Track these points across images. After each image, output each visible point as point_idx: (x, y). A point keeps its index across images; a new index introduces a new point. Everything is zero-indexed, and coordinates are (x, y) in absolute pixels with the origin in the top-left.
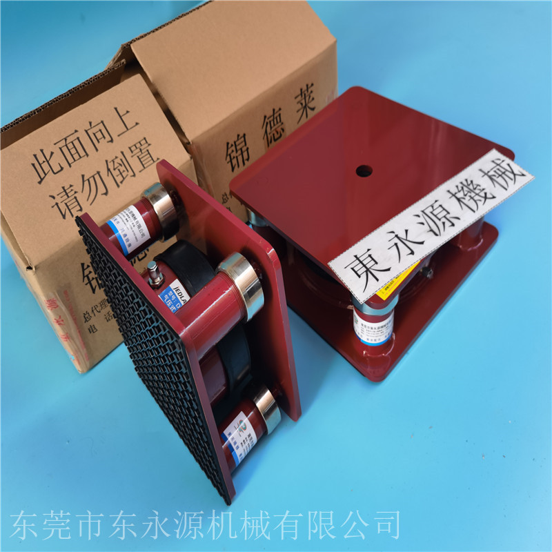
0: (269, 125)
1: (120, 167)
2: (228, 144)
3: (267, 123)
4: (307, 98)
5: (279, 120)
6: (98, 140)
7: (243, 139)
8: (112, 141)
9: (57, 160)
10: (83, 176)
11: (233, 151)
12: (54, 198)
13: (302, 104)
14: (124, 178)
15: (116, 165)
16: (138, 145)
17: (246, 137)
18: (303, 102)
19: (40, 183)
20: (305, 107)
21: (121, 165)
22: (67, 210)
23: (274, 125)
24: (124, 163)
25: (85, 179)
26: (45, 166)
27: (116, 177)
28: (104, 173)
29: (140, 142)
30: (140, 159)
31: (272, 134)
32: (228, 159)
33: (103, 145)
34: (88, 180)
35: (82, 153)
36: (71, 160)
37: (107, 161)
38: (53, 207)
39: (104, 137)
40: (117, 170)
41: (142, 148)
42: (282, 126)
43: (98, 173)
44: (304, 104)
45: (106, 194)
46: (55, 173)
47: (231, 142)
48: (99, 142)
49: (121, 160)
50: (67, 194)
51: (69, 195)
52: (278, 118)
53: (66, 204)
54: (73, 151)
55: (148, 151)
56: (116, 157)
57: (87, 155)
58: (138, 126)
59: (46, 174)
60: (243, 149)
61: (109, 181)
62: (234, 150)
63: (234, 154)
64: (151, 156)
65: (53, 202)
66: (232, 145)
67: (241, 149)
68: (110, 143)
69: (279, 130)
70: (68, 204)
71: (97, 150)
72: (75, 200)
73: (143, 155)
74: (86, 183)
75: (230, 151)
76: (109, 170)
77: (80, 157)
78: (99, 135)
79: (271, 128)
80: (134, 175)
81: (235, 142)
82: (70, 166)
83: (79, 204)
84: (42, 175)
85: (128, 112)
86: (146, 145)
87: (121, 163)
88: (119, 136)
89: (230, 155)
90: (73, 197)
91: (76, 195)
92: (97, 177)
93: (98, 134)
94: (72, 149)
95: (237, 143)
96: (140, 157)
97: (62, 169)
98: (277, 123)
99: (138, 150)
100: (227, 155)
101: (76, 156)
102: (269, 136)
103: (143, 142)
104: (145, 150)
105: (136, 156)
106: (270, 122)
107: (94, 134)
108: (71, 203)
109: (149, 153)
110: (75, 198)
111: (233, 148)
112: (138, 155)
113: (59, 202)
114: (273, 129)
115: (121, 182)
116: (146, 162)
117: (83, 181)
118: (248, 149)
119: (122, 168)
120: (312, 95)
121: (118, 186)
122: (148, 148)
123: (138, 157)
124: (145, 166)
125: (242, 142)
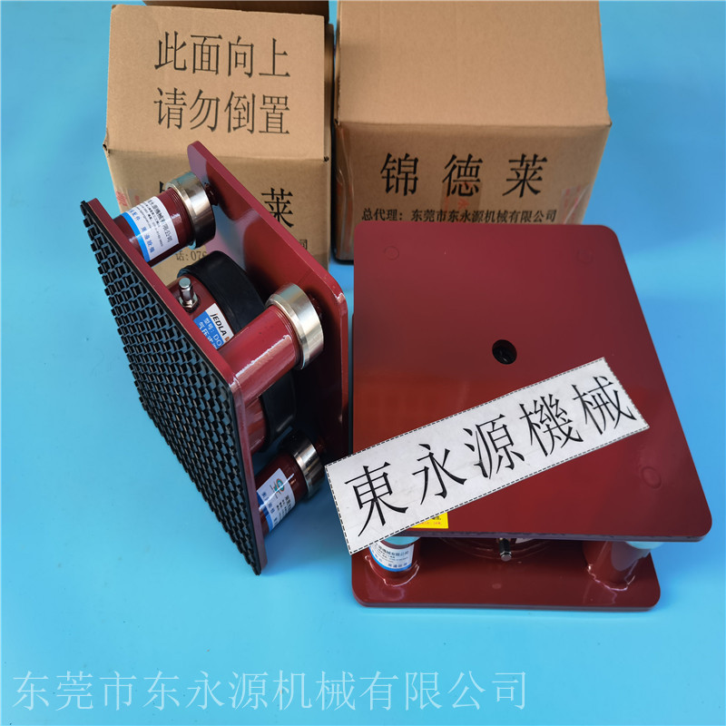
0: (456, 170)
1: (242, 111)
2: (389, 156)
3: (455, 166)
4: (530, 173)
5: (474, 173)
6: (236, 63)
7: (412, 163)
8: (250, 75)
9: (185, 55)
10: (201, 92)
11: (394, 168)
12: (161, 93)
13: (518, 175)
14: (240, 126)
15: (240, 106)
16: (275, 101)
17: (418, 164)
18: (522, 173)
19: (157, 67)
20: (524, 181)
21: (244, 109)
22: (167, 117)
23: (465, 175)
24: (249, 109)
25: (202, 96)
26: (171, 52)
27: (232, 119)
28: (223, 105)
29: (278, 98)
30: (268, 117)
31: (458, 184)
32: (385, 173)
33: (239, 72)
34: (204, 100)
35: (213, 67)
36: (198, 66)
37: (233, 94)
38: (155, 102)
39: (245, 66)
40: (237, 111)
41: (278, 106)
42: (477, 184)
43: (217, 100)
44: (522, 177)
45: (213, 129)
46: (176, 69)
47: (395, 156)
48: (236, 66)
49: (248, 103)
50: (175, 99)
51: (178, 102)
52: (474, 170)
53: (169, 109)
54: (206, 57)
55: (281, 114)
56: (245, 97)
57: (217, 72)
58: (287, 78)
59: (166, 63)
60: (410, 176)
61: (223, 117)
62: (397, 168)
63: (394, 173)
64: (281, 123)
65: (158, 98)
66: (394, 161)
67: (407, 174)
68: (247, 76)
69: (471, 185)
70: (171, 111)
71: (230, 74)
72: (179, 111)
73: (274, 116)
74: (200, 102)
75: (390, 166)
76: (229, 105)
77: (209, 70)
78: (240, 59)
79: (459, 176)
80: (252, 131)
81: (400, 160)
82: (194, 72)
83: (181, 119)
84: (163, 62)
85: (285, 53)
86: (284, 107)
87: (246, 107)
88: (260, 74)
89: (389, 170)
90: (179, 107)
91: (183, 107)
92: (214, 103)
93: (241, 57)
94: (205, 55)
95: (403, 163)
96: (270, 115)
97: (185, 68)
98: (471, 175)
99: (272, 106)
100: (384, 168)
101: (205, 65)
102: (453, 184)
103: (282, 101)
104: (279, 112)
105: (265, 111)
106: (460, 167)
107: (236, 54)
108: (174, 111)
109: (281, 118)
110: (181, 109)
111: (396, 165)
112: (269, 111)
113: (164, 102)
114: (461, 178)
115: (235, 129)
116: (273, 125)
117: (198, 98)
118: (416, 179)
119: (244, 114)
120: (539, 173)
121: (229, 130)
122: (283, 112)
123: (267, 113)
124: (270, 130)
125: (410, 166)
